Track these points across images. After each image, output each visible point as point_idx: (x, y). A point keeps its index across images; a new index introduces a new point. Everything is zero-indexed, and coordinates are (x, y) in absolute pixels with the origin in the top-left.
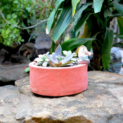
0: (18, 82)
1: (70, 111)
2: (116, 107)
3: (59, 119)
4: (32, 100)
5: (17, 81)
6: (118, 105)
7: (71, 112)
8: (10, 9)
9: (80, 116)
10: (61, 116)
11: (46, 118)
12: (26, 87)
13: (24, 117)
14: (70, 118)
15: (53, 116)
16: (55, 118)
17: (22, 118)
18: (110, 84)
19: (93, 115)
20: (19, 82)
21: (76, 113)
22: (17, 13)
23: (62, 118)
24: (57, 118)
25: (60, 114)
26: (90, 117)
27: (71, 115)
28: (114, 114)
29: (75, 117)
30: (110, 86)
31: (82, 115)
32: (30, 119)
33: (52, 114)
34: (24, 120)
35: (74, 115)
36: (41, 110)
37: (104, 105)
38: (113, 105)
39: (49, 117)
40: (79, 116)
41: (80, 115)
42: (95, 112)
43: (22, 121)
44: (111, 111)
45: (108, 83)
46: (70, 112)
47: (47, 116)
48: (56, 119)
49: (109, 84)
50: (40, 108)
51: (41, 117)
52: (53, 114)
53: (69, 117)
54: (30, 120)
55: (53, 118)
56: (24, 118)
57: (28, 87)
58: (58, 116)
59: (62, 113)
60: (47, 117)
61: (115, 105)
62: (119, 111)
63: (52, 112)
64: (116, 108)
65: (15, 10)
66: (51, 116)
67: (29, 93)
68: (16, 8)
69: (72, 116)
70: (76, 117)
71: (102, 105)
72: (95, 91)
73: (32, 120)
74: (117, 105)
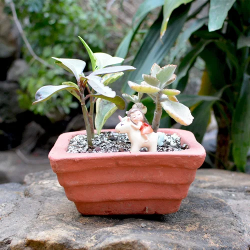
0: (31, 176)
1: (113, 231)
2: (228, 233)
3: (85, 247)
4: (43, 209)
5: (29, 176)
6: (236, 230)
7: (117, 233)
8: (51, 37)
9: (133, 242)
10: (92, 240)
11: (57, 242)
12: (41, 184)
13: (10, 239)
14: (110, 245)
15: (74, 239)
16: (77, 245)
17: (5, 241)
18: (234, 191)
19: (166, 242)
20: (34, 176)
21: (126, 235)
22: (66, 45)
23: (93, 245)
24: (81, 244)
25: (91, 237)
26: (158, 246)
27: (112, 240)
28: (219, 247)
29: (121, 244)
30: (233, 195)
31: (139, 240)
32: (22, 244)
33: (72, 234)
34: (8, 246)
35: (120, 239)
36: (52, 226)
37: (202, 227)
38: (224, 230)
39: (64, 242)
40: (130, 241)
41: (133, 240)
42: (173, 238)
43: (5, 248)
44: (215, 240)
45: (229, 189)
46: (113, 233)
47: (60, 239)
48: (80, 246)
49: (231, 191)
50: (52, 223)
51: (45, 239)
52: (75, 236)
53: (108, 244)
54: (21, 246)
55: (72, 245)
56: (8, 241)
57: (44, 185)
58: (86, 241)
59: (96, 236)
60: (60, 241)
61: (228, 230)
62: (233, 243)
63: (73, 231)
64: (229, 236)
65: (61, 38)
66: (70, 238)
67: (42, 197)
68: (63, 34)
69: (116, 241)
70: (124, 243)
71: (197, 228)
72: (193, 200)
73: (26, 247)
74: (234, 231)
